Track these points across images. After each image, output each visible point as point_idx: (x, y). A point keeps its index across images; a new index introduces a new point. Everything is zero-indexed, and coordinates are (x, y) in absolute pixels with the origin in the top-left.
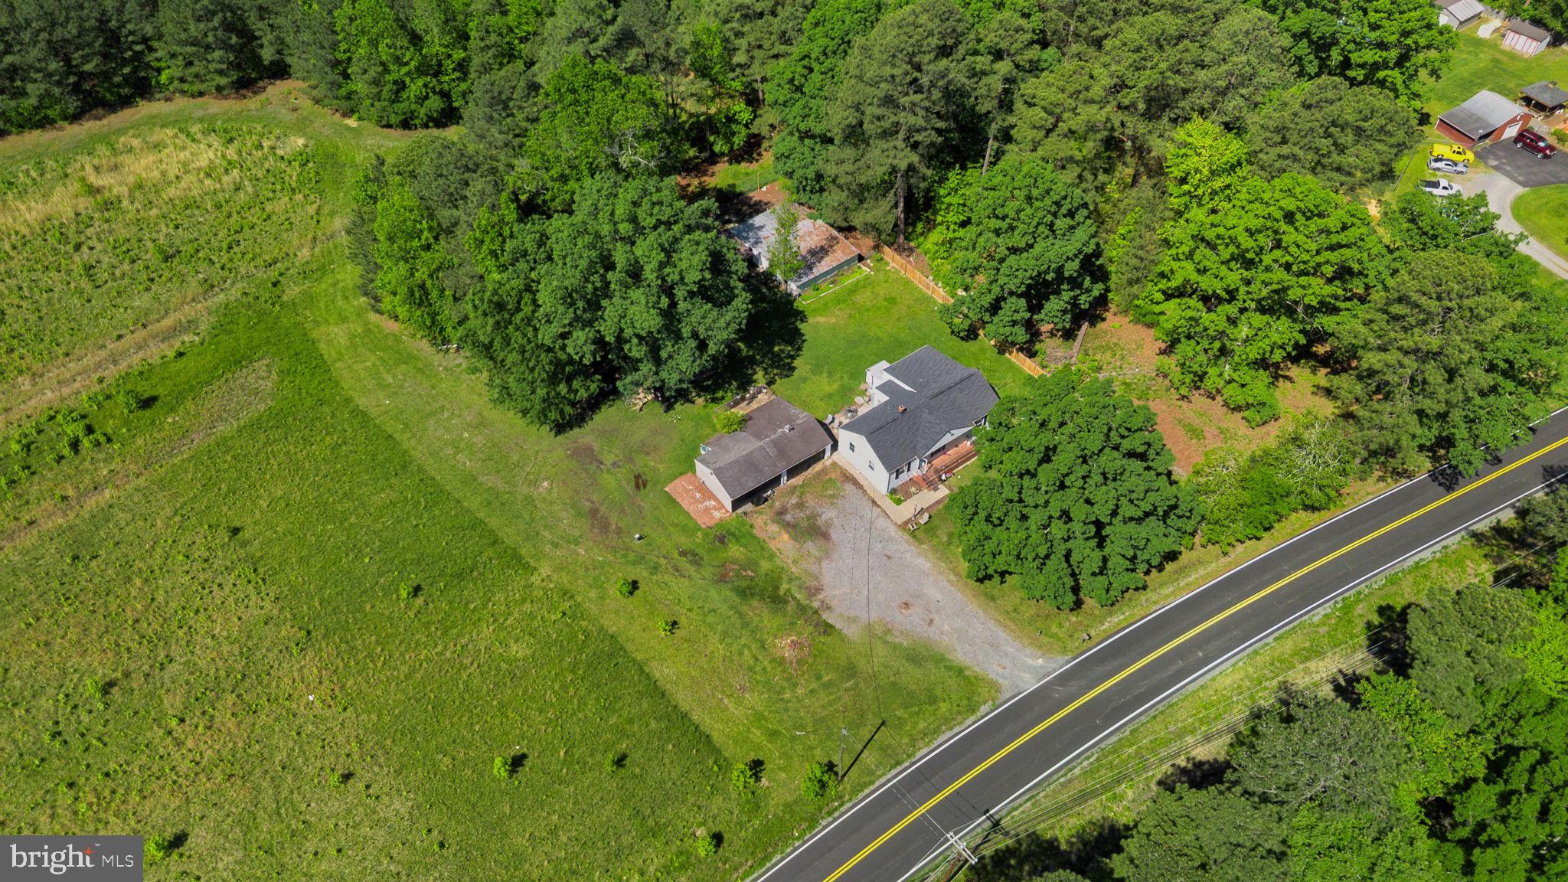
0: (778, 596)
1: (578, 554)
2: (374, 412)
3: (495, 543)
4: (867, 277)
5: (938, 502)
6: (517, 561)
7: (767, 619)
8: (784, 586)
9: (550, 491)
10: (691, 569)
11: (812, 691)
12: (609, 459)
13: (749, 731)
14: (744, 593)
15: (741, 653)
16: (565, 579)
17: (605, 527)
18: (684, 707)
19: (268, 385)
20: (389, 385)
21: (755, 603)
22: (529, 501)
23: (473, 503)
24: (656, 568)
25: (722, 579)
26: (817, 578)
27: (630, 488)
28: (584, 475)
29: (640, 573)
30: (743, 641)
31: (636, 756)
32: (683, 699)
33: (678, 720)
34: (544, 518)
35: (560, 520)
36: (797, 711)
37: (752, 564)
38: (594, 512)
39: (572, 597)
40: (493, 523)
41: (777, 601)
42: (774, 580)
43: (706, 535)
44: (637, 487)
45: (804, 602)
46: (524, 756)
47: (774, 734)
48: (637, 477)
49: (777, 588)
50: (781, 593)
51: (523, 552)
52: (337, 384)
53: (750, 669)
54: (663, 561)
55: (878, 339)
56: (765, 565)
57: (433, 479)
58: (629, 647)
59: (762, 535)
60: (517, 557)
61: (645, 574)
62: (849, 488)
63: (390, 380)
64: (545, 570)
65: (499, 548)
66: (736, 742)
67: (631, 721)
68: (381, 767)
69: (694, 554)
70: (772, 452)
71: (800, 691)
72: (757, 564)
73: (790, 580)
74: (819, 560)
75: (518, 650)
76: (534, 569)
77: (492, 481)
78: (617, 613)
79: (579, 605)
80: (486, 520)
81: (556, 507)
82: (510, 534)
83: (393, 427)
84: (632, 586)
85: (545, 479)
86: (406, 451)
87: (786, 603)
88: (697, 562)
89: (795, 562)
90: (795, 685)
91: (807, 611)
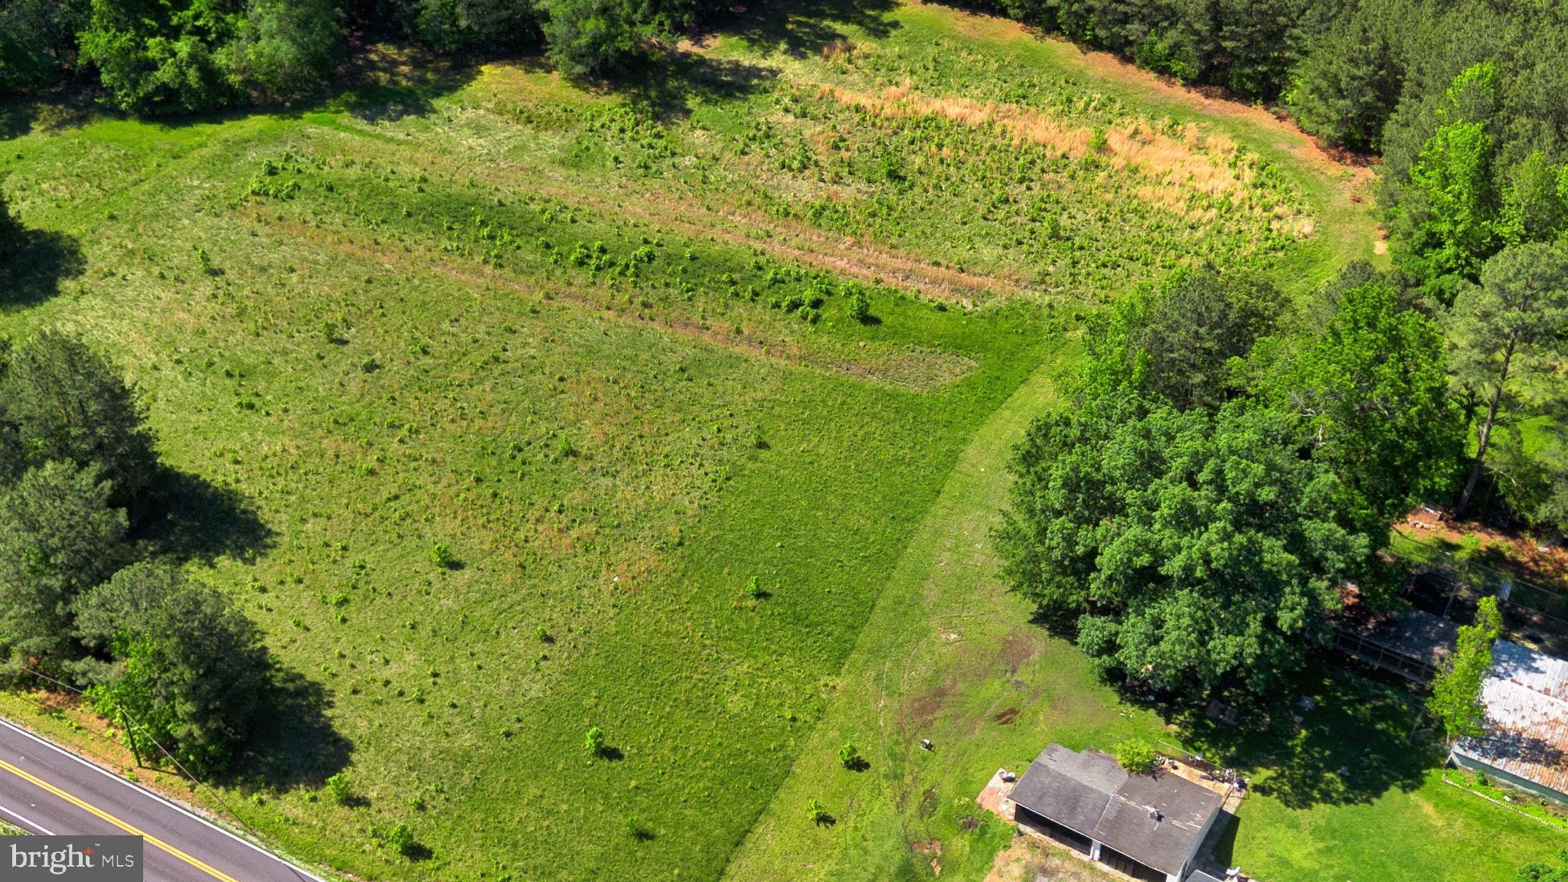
1: (876, 701)
2: (963, 466)
3: (852, 627)
6: (840, 655)
9: (948, 643)
12: (1024, 675)
14: (905, 873)
16: (841, 703)
17: (921, 711)
18: (732, 869)
19: (945, 380)
22: (924, 633)
23: (892, 590)
24: (896, 777)
25: (914, 845)
27: (993, 710)
28: (985, 663)
29: (881, 765)
31: (657, 847)
34: (908, 654)
35: (913, 668)
37: (949, 866)
38: (940, 693)
39: (819, 719)
40: (877, 617)
43: (968, 808)
44: (999, 717)
46: (620, 757)
48: (1013, 711)
51: (854, 656)
52: (983, 422)
54: (909, 779)
57: (905, 547)
58: (782, 792)
59: (999, 862)
60: (844, 654)
61: (882, 770)
64: (840, 682)
65: (848, 635)
67: (693, 828)
68: (568, 658)
69: (934, 805)
70: (1108, 811)
72: (955, 871)
75: (735, 703)
76: (838, 674)
77: (931, 593)
78: (819, 765)
79: (811, 728)
80: (877, 610)
81: (927, 658)
82: (867, 637)
83: (952, 487)
84: (857, 765)
85: (960, 633)
86: (927, 512)
88: (924, 812)
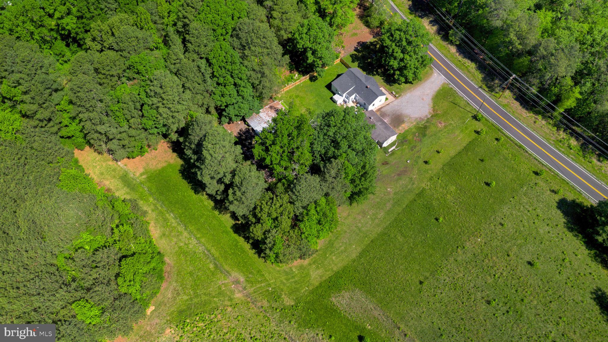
1: (416, 178)
2: (359, 249)
3: (415, 200)
5: (386, 90)
6: (421, 194)
7: (432, 129)
8: (420, 126)
9: (391, 188)
10: (417, 149)
11: (452, 120)
13: (467, 133)
14: (424, 135)
15: (444, 135)
17: (405, 171)
18: (463, 148)
20: (345, 248)
21: (427, 132)
22: (395, 194)
23: (400, 209)
24: (418, 157)
25: (420, 141)
26: (417, 118)
27: (388, 166)
28: (384, 179)
29: (421, 162)
30: (440, 135)
31: (480, 157)
32: (459, 148)
33: (466, 149)
34: (402, 188)
35: (403, 184)
36: (459, 123)
37: (414, 134)
38: (399, 175)
39: (432, 177)
40: (406, 202)
41: (425, 128)
42: (418, 128)
43: (404, 145)
44: (387, 164)
45: (425, 121)
46: (485, 182)
47: (466, 128)
48: (383, 164)
49: (421, 128)
50: (423, 126)
51: (417, 192)
52: (345, 267)
53: (448, 133)
54: (416, 155)
56: (414, 130)
57: (390, 224)
58: (447, 161)
59: (403, 131)
62: (382, 110)
63: (343, 248)
64: (423, 185)
65: (417, 199)
66: (470, 136)
67: (470, 159)
69: (412, 147)
70: (380, 123)
71: (453, 122)
72: (414, 132)
73: (418, 124)
74: (410, 118)
75: (453, 188)
76: (423, 188)
77: (389, 206)
78: (436, 165)
79: (435, 175)
80: (406, 204)
81: (398, 186)
82: (411, 197)
83: (367, 241)
84: (426, 162)
85: (387, 190)
86: (378, 235)
87: (426, 125)
88: (415, 147)
89: (412, 123)
90: (451, 124)
91: (428, 121)
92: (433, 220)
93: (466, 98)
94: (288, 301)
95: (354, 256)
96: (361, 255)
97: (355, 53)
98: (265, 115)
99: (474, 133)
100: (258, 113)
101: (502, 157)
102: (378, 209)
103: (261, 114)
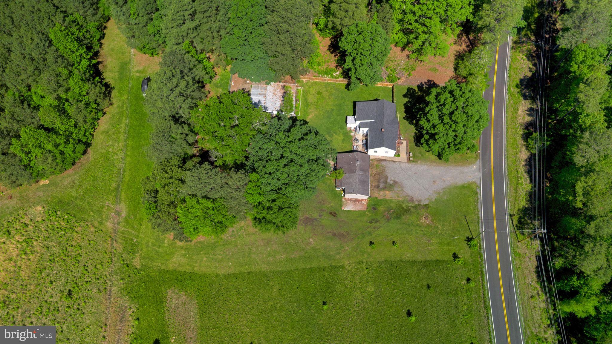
0: (406, 210)
1: (347, 250)
2: (231, 271)
3: (324, 270)
4: (303, 91)
5: (407, 146)
7: (412, 218)
8: (404, 206)
9: (315, 241)
10: (378, 224)
11: (443, 225)
12: (316, 215)
13: (443, 249)
14: (398, 217)
15: (417, 233)
16: (354, 259)
18: (423, 260)
19: (184, 298)
20: (222, 258)
21: (404, 217)
22: (313, 249)
23: (301, 265)
24: (370, 233)
25: (388, 219)
26: (408, 196)
27: (333, 218)
28: (317, 227)
29: (368, 239)
30: (414, 230)
31: (430, 283)
32: (419, 257)
33: (426, 264)
34: (324, 250)
35: (329, 246)
36: (446, 233)
37: (389, 208)
38: (334, 235)
39: (363, 262)
40: (315, 264)
42: (399, 206)
43: (369, 211)
44: (335, 216)
45: (413, 205)
46: (408, 310)
47: (448, 244)
48: (331, 213)
49: (403, 208)
50: (406, 208)
51: (334, 264)
52: (205, 274)
53: (424, 234)
54: (369, 229)
55: (333, 110)
56: (393, 205)
57: (280, 271)
58: (393, 259)
59: (381, 198)
60: (335, 267)
61: (370, 237)
62: (383, 163)
63: (220, 257)
64: (346, 263)
65: (327, 269)
66: (444, 255)
67: (418, 276)
69: (374, 220)
70: (362, 173)
71: (440, 228)
72: (390, 206)
73: (403, 202)
74: (402, 190)
75: (371, 289)
76: (343, 265)
77: (296, 255)
78: (378, 254)
79: (367, 262)
80: (312, 266)
81: (323, 244)
82: (324, 263)
83: (245, 269)
84: (372, 244)
85: (309, 239)
86: (260, 272)
87: (410, 210)
88: (377, 221)
89: (398, 197)
90: (438, 227)
91: (418, 207)
92: (320, 302)
93: (482, 214)
94: (137, 262)
95: (222, 272)
96: (228, 277)
97: (416, 89)
98: (271, 90)
99: (451, 255)
100: (267, 84)
101: (453, 302)
102: (284, 250)
103: (269, 87)
